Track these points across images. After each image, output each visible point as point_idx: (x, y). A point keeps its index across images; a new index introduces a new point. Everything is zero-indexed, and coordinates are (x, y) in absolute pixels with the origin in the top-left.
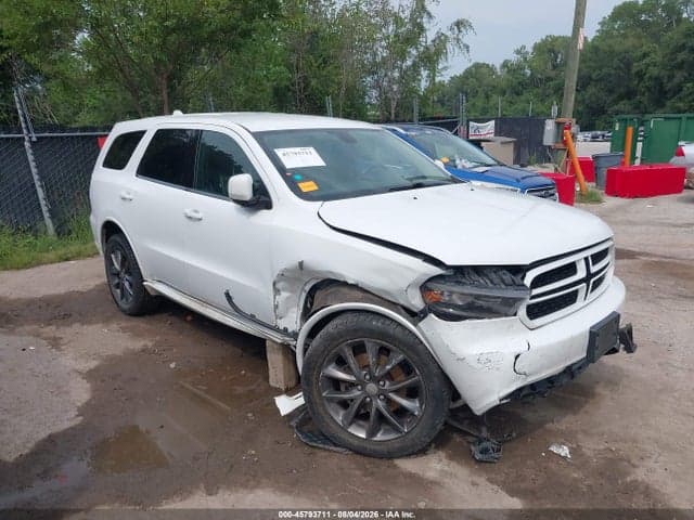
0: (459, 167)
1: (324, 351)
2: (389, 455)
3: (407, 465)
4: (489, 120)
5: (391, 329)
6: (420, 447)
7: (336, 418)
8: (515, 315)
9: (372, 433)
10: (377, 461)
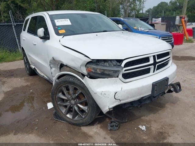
0: (140, 30)
1: (56, 88)
2: (80, 125)
3: (85, 129)
4: (159, 18)
5: (76, 82)
6: (89, 124)
7: (62, 111)
8: (118, 77)
9: (74, 117)
10: (75, 127)
